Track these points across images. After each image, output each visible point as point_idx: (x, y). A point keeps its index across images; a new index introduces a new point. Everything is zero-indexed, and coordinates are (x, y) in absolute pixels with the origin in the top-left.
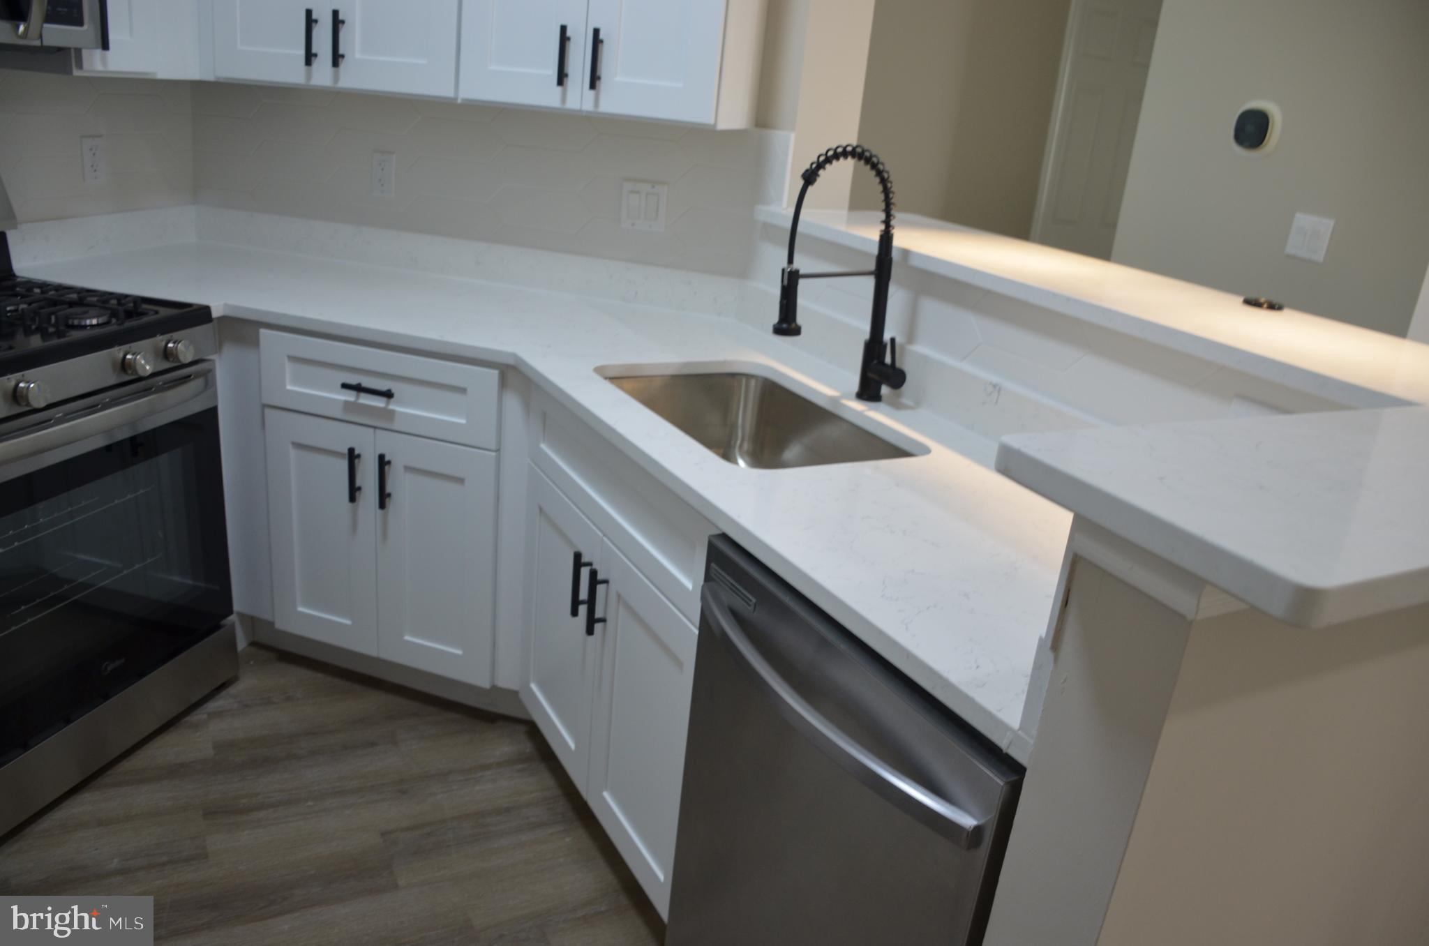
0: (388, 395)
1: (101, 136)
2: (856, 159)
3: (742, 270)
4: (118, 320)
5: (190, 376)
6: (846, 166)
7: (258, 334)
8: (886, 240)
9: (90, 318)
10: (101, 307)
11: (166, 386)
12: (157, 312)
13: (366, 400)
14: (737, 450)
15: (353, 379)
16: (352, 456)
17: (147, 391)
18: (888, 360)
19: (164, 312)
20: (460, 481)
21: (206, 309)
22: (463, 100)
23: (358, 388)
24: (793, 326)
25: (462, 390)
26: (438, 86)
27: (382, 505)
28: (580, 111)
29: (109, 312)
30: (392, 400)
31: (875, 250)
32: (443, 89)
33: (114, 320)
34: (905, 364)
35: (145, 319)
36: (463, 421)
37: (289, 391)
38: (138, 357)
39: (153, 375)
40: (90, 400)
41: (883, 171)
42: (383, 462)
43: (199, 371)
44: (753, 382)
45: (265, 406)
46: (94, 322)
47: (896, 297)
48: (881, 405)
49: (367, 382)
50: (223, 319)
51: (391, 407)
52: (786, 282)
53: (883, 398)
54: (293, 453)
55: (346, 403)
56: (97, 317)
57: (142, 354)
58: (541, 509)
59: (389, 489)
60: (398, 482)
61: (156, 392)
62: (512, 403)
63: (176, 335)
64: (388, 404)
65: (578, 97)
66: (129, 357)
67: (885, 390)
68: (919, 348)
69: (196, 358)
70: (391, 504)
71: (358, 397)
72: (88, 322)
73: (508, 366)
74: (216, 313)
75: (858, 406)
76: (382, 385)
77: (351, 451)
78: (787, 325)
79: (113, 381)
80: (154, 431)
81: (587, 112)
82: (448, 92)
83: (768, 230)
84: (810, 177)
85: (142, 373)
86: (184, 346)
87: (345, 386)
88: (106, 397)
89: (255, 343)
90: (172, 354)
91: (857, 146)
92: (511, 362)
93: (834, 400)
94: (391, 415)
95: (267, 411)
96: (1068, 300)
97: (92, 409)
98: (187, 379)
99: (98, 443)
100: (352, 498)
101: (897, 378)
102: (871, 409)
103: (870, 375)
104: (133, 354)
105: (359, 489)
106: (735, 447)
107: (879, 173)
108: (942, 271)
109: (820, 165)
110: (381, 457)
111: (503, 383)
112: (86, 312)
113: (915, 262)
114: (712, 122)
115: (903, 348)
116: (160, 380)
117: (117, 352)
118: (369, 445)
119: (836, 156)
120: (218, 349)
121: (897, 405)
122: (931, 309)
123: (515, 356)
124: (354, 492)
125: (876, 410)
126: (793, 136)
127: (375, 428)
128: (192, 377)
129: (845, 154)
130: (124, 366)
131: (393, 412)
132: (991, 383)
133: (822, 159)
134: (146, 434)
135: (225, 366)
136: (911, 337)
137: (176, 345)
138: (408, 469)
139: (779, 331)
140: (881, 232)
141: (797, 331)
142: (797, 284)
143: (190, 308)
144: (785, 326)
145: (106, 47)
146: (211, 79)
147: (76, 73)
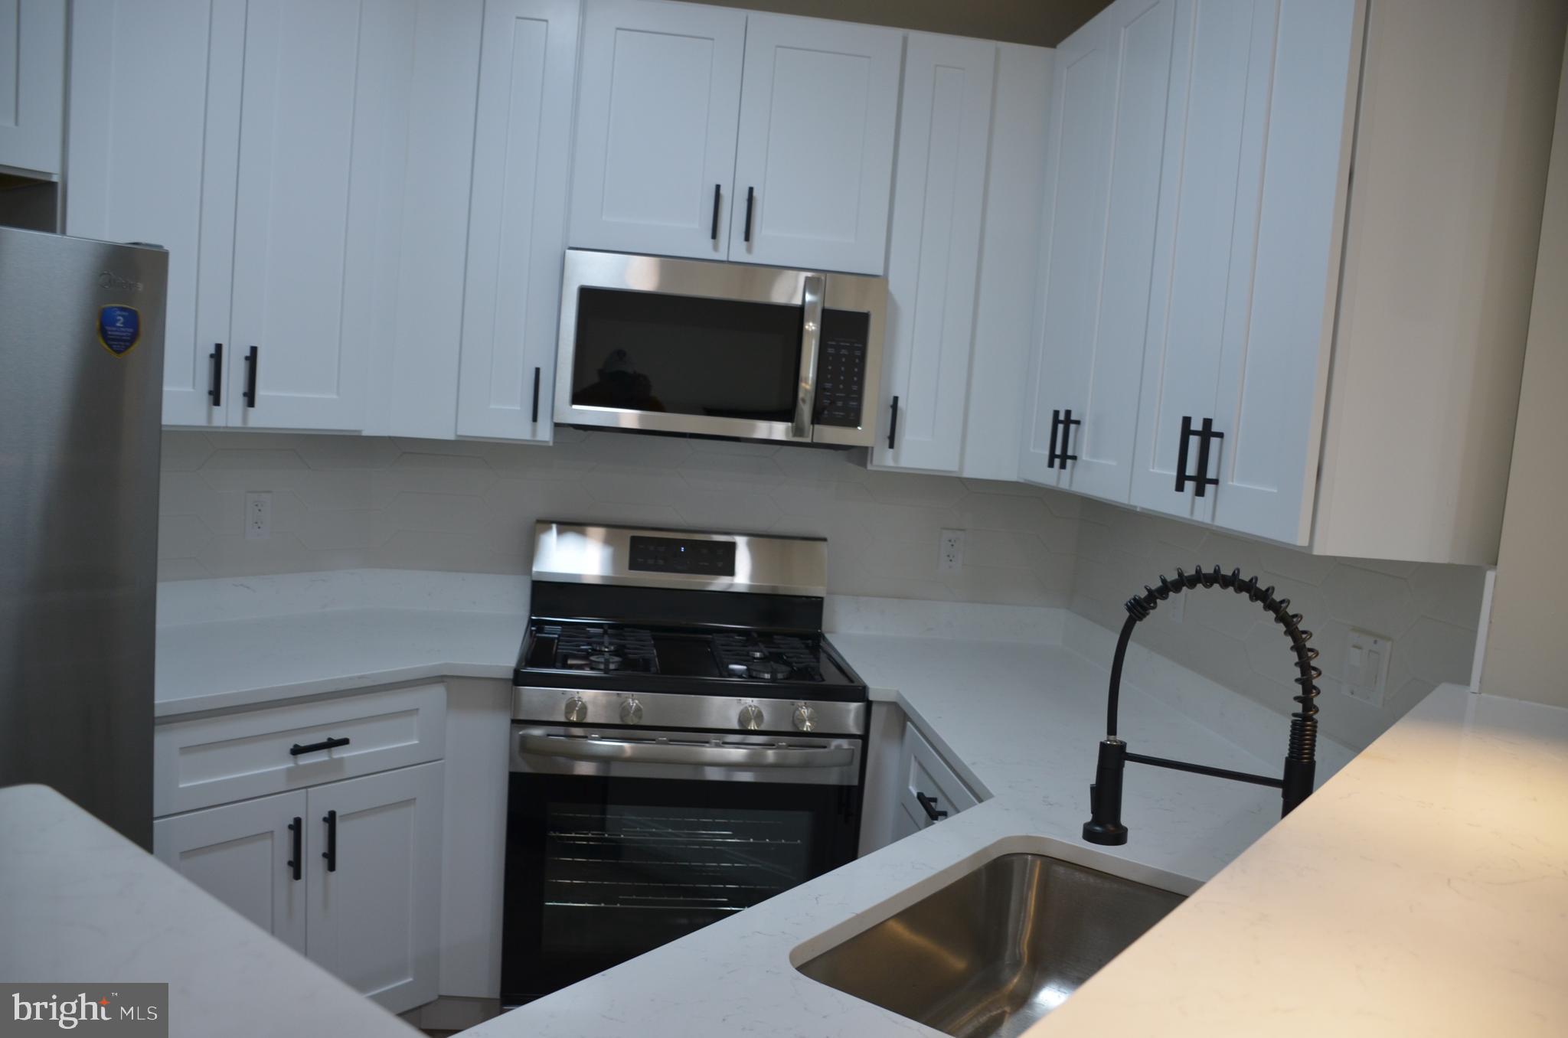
1: (963, 530)
7: (906, 726)
8: (1300, 729)
15: (933, 793)
23: (925, 803)
24: (1115, 829)
37: (909, 790)
52: (1105, 763)
74: (872, 695)
78: (1101, 827)
84: (1139, 608)
109: (1159, 594)
116: (784, 740)
139: (1090, 835)
140: (1295, 715)
141: (1118, 836)
142: (1122, 766)
143: (852, 684)
144: (1098, 828)
145: (891, 446)
146: (1022, 481)
147: (869, 467)
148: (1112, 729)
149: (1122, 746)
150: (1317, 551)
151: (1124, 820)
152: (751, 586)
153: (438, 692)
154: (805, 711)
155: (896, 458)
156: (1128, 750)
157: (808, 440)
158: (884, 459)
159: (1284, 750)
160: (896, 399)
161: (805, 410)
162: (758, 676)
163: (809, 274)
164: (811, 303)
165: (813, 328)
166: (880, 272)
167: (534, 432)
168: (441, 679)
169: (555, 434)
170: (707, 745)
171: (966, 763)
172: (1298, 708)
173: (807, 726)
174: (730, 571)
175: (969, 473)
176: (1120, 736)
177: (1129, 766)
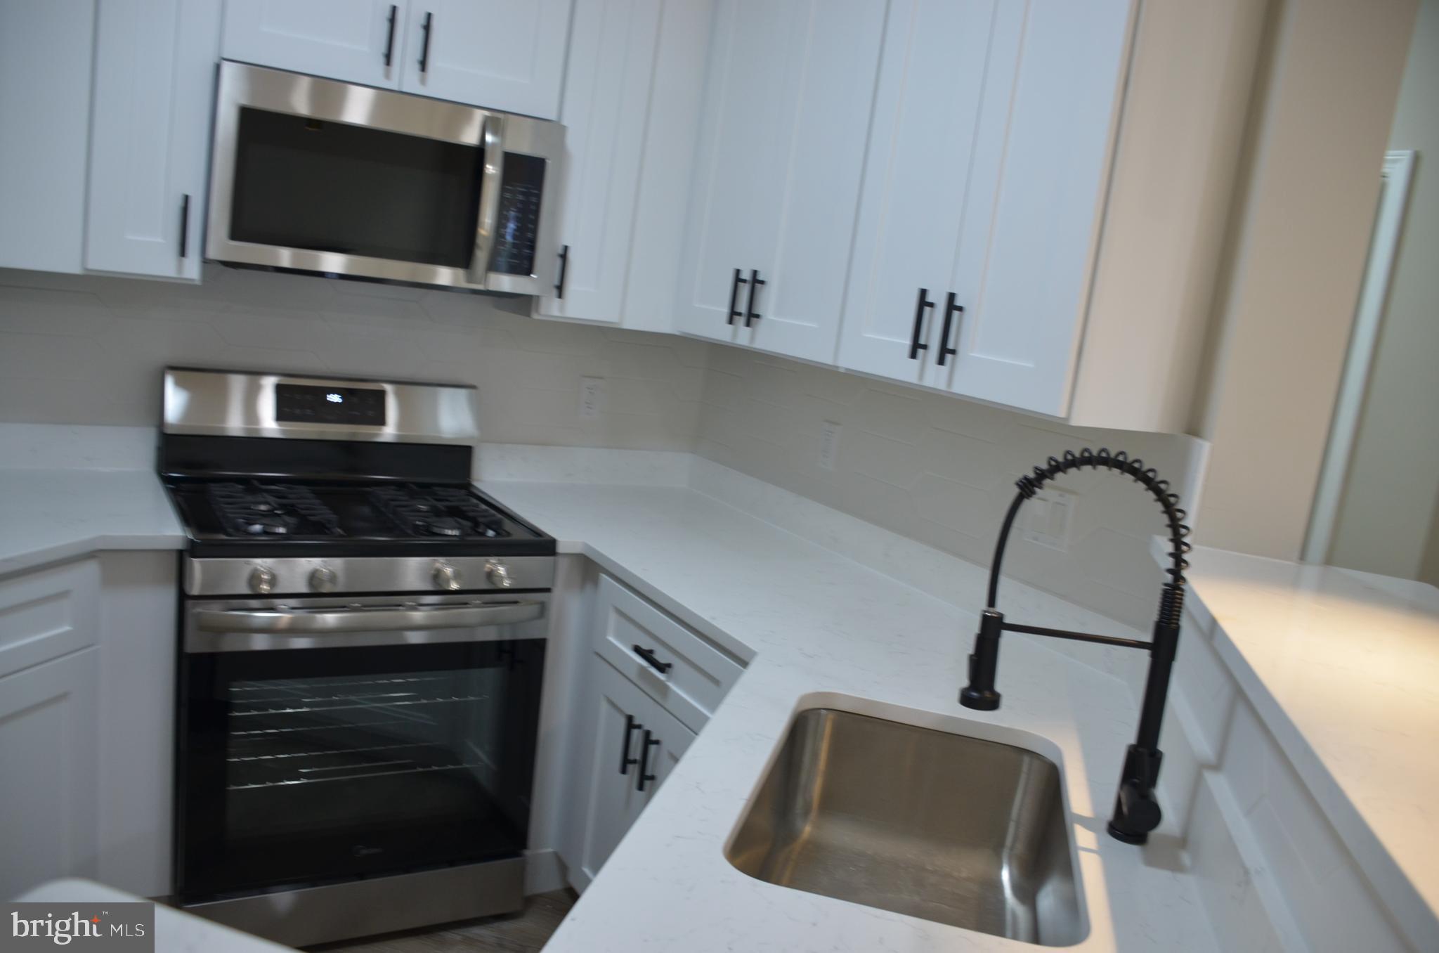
0: (661, 669)
1: (601, 378)
5: (519, 602)
7: (599, 578)
8: (1173, 597)
9: (447, 528)
11: (484, 605)
13: (652, 669)
15: (644, 644)
16: (630, 724)
19: (518, 535)
21: (554, 542)
23: (646, 655)
24: (989, 695)
27: (641, 787)
28: (935, 389)
37: (608, 640)
40: (392, 599)
41: (1166, 495)
42: (648, 739)
43: (529, 600)
45: (591, 653)
48: (1131, 850)
49: (658, 651)
50: (569, 555)
51: (666, 683)
52: (984, 631)
54: (604, 705)
55: (641, 667)
64: (665, 680)
65: (934, 376)
71: (647, 664)
72: (446, 532)
74: (561, 549)
75: (1086, 839)
76: (665, 658)
77: (630, 717)
78: (980, 693)
79: (419, 586)
81: (941, 391)
82: (827, 359)
84: (1028, 487)
85: (448, 588)
87: (637, 650)
88: (410, 601)
89: (595, 582)
94: (664, 690)
100: (624, 769)
105: (635, 762)
109: (1046, 473)
110: (647, 734)
112: (444, 523)
116: (477, 598)
118: (648, 717)
124: (625, 762)
127: (655, 701)
128: (521, 604)
131: (667, 689)
138: (669, 751)
139: (967, 700)
140: (1166, 585)
141: (992, 703)
142: (998, 636)
143: (541, 538)
144: (975, 694)
145: (560, 296)
146: (677, 333)
147: (535, 316)
148: (992, 601)
149: (1001, 617)
150: (1076, 421)
151: (999, 687)
152: (398, 436)
153: (91, 569)
154: (502, 570)
155: (562, 308)
156: (1007, 620)
157: (480, 287)
158: (552, 309)
159: (1154, 615)
160: (566, 248)
161: (481, 256)
162: (442, 533)
163: (487, 113)
164: (493, 144)
165: (494, 172)
166: (553, 117)
167: (180, 268)
168: (92, 555)
169: (204, 273)
170: (401, 608)
171: (706, 618)
172: (1169, 578)
173: (506, 584)
174: (381, 420)
175: (629, 325)
176: (1001, 607)
177: (1007, 637)
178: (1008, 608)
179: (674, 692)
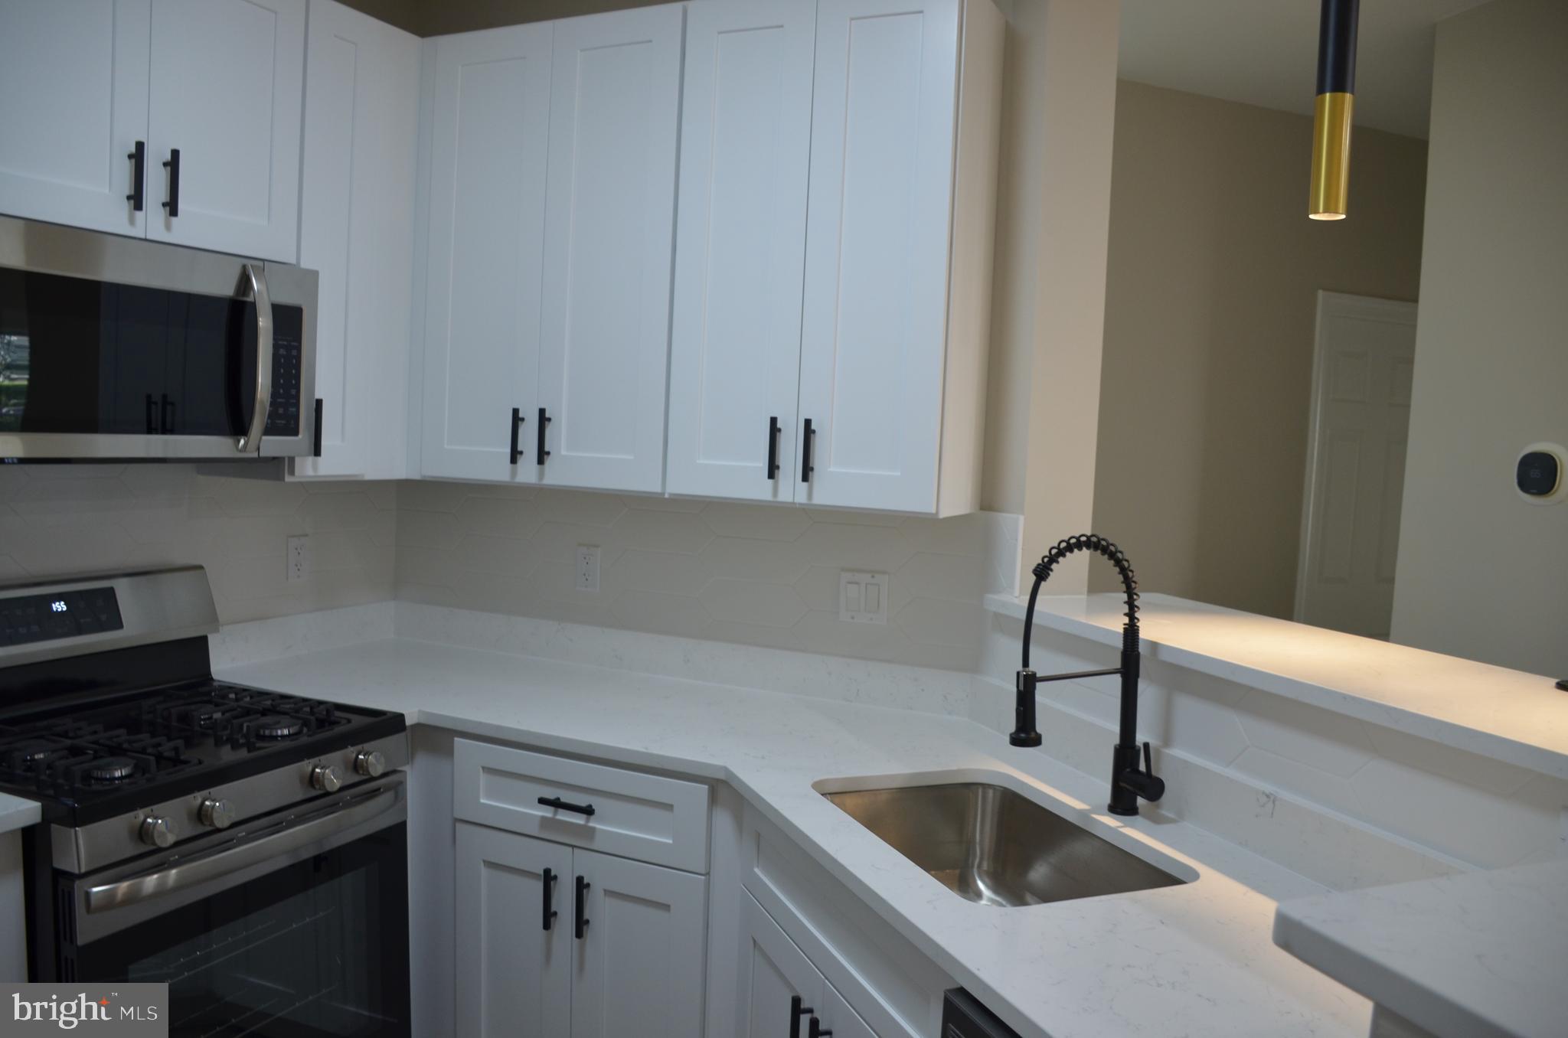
0: (588, 811)
1: (306, 535)
2: (1092, 550)
3: (973, 663)
4: (308, 730)
5: (380, 789)
6: (1081, 558)
7: (452, 742)
8: (1131, 632)
9: (281, 728)
10: (292, 717)
11: (354, 800)
12: (349, 721)
13: (565, 816)
14: (975, 870)
15: (550, 793)
16: (548, 878)
17: (333, 808)
18: (1142, 767)
20: (666, 907)
21: (400, 717)
22: (670, 494)
23: (556, 804)
24: (1033, 735)
25: (669, 807)
26: (643, 481)
27: (579, 934)
28: (794, 503)
29: (301, 722)
30: (592, 817)
31: (1119, 644)
32: (648, 484)
33: (305, 730)
34: (1162, 772)
35: (338, 730)
36: (671, 842)
37: (482, 804)
38: (327, 771)
39: (342, 789)
40: (274, 818)
41: (1122, 560)
42: (581, 885)
43: (391, 784)
44: (990, 793)
45: (457, 820)
46: (286, 732)
47: (1147, 694)
48: (1137, 819)
49: (567, 797)
50: (418, 726)
51: (591, 824)
52: (1022, 688)
53: (1140, 810)
54: (484, 872)
55: (543, 818)
56: (288, 727)
57: (332, 768)
58: (755, 941)
59: (587, 915)
60: (598, 907)
61: (342, 808)
62: (723, 821)
63: (367, 746)
64: (588, 821)
65: (790, 489)
66: (318, 770)
67: (1141, 801)
68: (1177, 752)
69: (387, 770)
70: (589, 933)
71: (555, 813)
72: (279, 732)
73: (718, 780)
74: (409, 721)
75: (1111, 821)
76: (582, 800)
77: (547, 872)
78: (1025, 734)
79: (300, 796)
80: (339, 848)
81: (800, 504)
82: (654, 487)
83: (1000, 621)
84: (1042, 572)
85: (329, 789)
86: (375, 757)
87: (543, 801)
88: (291, 814)
89: (449, 752)
90: (362, 766)
91: (1092, 536)
92: (721, 776)
93: (1082, 814)
94: (591, 833)
95: (458, 825)
96: (1345, 697)
97: (277, 828)
98: (374, 793)
99: (282, 862)
100: (547, 925)
101: (1154, 789)
102: (1126, 826)
103: (1122, 784)
104: (322, 768)
105: (555, 914)
106: (973, 866)
107: (1118, 563)
108: (1195, 666)
109: (1052, 559)
110: (580, 880)
111: (713, 799)
112: (279, 722)
113: (1164, 657)
114: (934, 511)
115: (1158, 751)
116: (347, 795)
117: (306, 765)
118: (567, 866)
119: (1070, 548)
120: (410, 759)
121: (1157, 819)
122: (1188, 708)
123: (726, 769)
124: (549, 917)
125: (1132, 826)
126: (1022, 518)
127: (573, 846)
128: (382, 790)
129: (1079, 545)
130: (312, 780)
131: (593, 829)
132: (1264, 793)
133: (1054, 551)
134: (332, 852)
135: (415, 778)
136: (1167, 740)
137: (366, 757)
138: (609, 893)
139: (1017, 741)
140: (1125, 624)
141: (1035, 741)
142: (1033, 688)
144: (1023, 735)
145: (316, 454)
148: (1026, 663)
149: (1034, 674)
151: (1039, 729)
155: (316, 467)
157: (254, 455)
158: (308, 469)
160: (320, 401)
161: (257, 421)
163: (244, 261)
166: (293, 261)
174: (114, 623)
176: (1032, 668)
177: (1041, 688)
178: (1040, 664)
179: (600, 829)
